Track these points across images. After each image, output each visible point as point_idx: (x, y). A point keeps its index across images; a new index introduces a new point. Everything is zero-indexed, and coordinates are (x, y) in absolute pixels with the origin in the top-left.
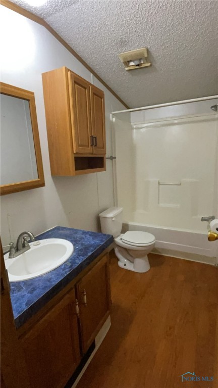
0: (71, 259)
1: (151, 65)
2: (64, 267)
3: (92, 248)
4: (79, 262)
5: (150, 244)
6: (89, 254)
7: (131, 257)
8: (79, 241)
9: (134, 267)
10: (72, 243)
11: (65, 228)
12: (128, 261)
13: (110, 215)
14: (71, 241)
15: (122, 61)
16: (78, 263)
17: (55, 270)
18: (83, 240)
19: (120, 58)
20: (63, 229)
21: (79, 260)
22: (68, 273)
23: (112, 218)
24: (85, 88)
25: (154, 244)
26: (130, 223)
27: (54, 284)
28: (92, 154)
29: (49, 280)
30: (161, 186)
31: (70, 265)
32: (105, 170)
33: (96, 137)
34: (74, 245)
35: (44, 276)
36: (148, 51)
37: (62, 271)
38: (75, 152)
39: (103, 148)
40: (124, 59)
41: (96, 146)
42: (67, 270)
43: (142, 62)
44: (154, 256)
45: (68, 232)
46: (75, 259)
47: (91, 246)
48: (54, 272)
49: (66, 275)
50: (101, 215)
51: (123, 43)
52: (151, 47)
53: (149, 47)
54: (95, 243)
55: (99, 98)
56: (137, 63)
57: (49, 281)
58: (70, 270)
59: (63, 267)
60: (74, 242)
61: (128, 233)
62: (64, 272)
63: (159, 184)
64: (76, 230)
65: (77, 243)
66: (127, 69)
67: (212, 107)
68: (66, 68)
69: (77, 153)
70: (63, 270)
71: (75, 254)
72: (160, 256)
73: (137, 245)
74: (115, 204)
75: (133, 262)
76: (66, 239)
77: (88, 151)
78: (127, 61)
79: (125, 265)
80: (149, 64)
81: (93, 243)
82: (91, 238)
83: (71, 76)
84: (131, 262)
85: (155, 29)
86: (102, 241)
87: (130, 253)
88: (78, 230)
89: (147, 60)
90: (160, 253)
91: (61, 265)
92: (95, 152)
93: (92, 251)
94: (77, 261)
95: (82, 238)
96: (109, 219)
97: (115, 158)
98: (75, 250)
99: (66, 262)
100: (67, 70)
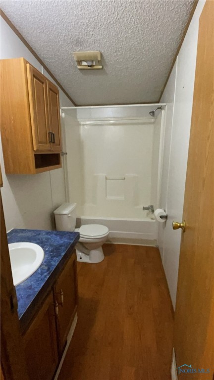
0: (45, 262)
1: (102, 68)
2: (41, 272)
3: (63, 248)
4: (55, 263)
5: (105, 235)
6: (63, 254)
7: (86, 250)
8: (47, 242)
9: (90, 260)
10: (39, 245)
11: (23, 230)
12: (83, 254)
13: (66, 212)
14: (38, 243)
15: (75, 59)
16: (55, 265)
17: (31, 276)
18: (50, 241)
19: (73, 55)
20: (23, 231)
21: (55, 261)
22: (48, 277)
23: (68, 214)
24: (43, 83)
25: (108, 235)
26: (82, 217)
27: (38, 290)
28: (50, 151)
29: (30, 287)
30: (108, 181)
31: (46, 268)
32: (61, 167)
33: (54, 134)
34: (42, 247)
35: (22, 284)
36: (101, 55)
37: (40, 276)
38: (35, 149)
39: (59, 145)
40: (78, 57)
41: (54, 142)
42: (45, 274)
43: (94, 64)
44: (108, 246)
45: (29, 234)
46: (50, 262)
47: (61, 246)
48: (33, 279)
49: (46, 279)
50: (56, 212)
51: (79, 43)
52: (104, 52)
53: (103, 51)
54: (65, 242)
55: (54, 94)
56: (90, 64)
57: (30, 289)
58: (49, 273)
59: (39, 271)
60: (42, 244)
61: (82, 227)
62: (43, 276)
63: (106, 179)
64: (37, 231)
65: (45, 245)
66: (79, 67)
67: (150, 113)
68: (24, 60)
69: (37, 150)
70: (42, 275)
71: (47, 256)
72: (111, 245)
73: (92, 237)
74: (67, 200)
75: (88, 255)
76: (30, 242)
77: (47, 149)
78: (80, 60)
79: (81, 258)
80: (101, 67)
81: (62, 242)
82: (58, 238)
83: (30, 68)
84: (86, 254)
85: (110, 37)
86: (70, 239)
87: (86, 247)
88: (40, 231)
89: (99, 63)
90: (111, 242)
91: (38, 270)
92: (52, 149)
93: (64, 251)
94: (53, 263)
95: (48, 239)
96: (66, 216)
97: (66, 154)
98: (45, 252)
99: (41, 266)
100: (26, 62)
